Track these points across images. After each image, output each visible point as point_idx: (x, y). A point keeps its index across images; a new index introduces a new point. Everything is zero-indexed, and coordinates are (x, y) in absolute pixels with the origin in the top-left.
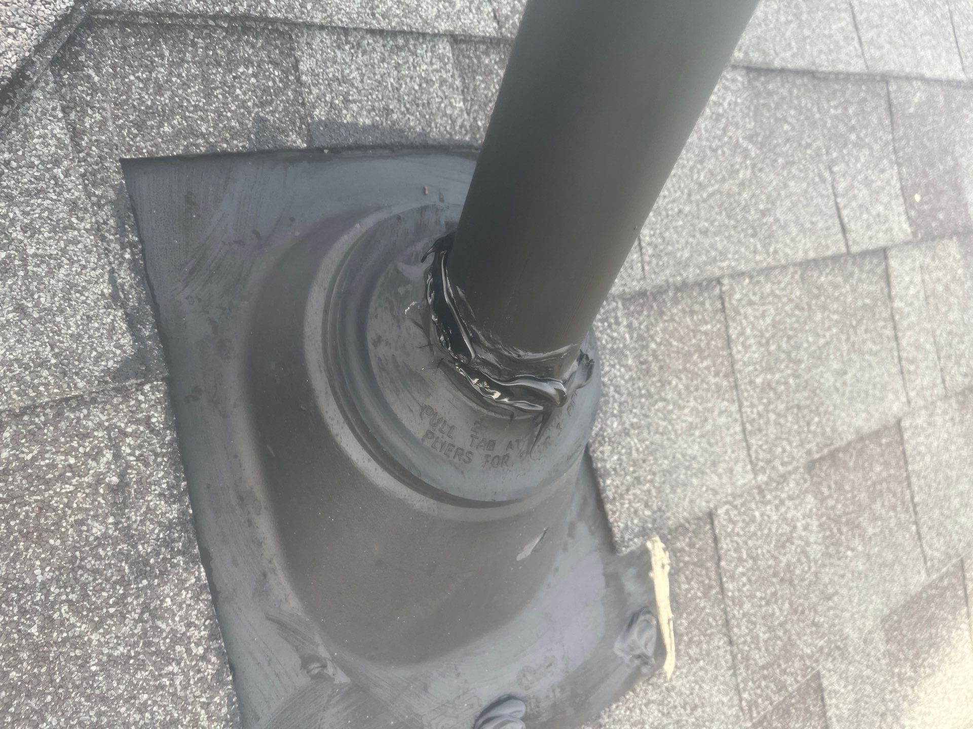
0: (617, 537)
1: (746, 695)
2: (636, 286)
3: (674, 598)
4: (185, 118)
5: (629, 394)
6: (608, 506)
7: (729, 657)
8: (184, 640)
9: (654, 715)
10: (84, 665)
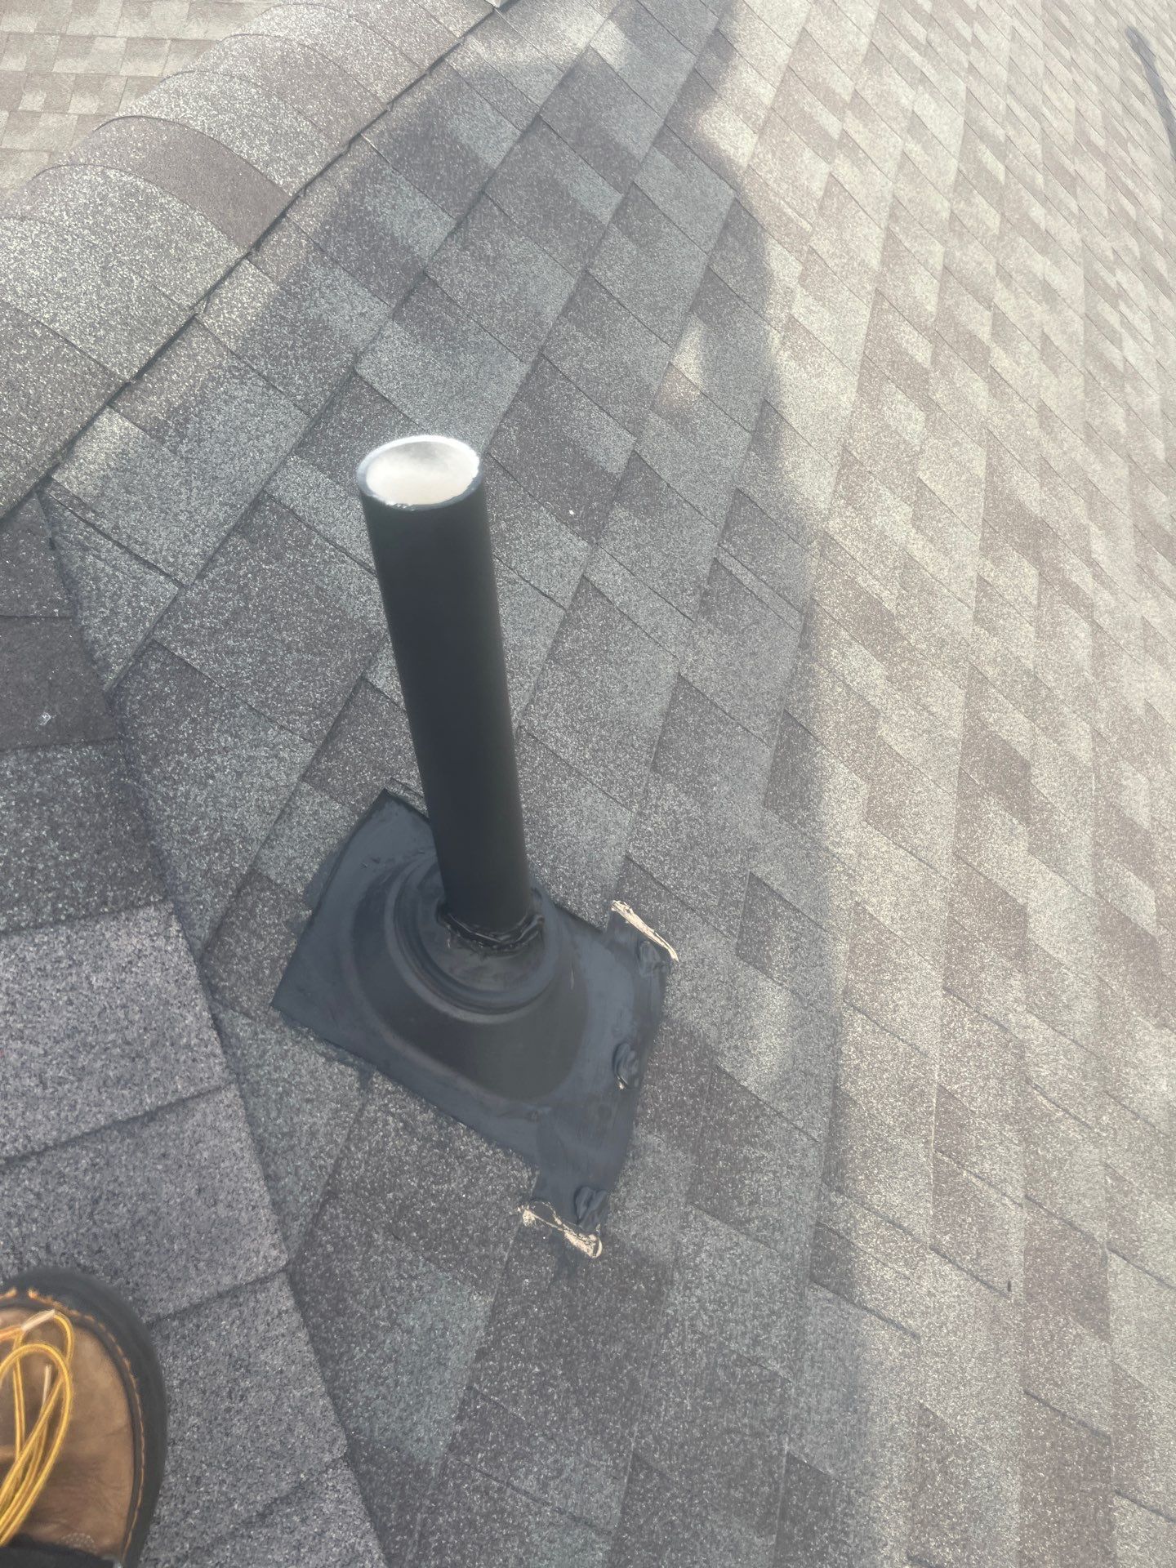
0: (597, 925)
1: (723, 928)
3: (647, 921)
4: (266, 959)
6: (580, 915)
7: (698, 918)
8: (481, 1155)
9: (686, 985)
10: (460, 1199)
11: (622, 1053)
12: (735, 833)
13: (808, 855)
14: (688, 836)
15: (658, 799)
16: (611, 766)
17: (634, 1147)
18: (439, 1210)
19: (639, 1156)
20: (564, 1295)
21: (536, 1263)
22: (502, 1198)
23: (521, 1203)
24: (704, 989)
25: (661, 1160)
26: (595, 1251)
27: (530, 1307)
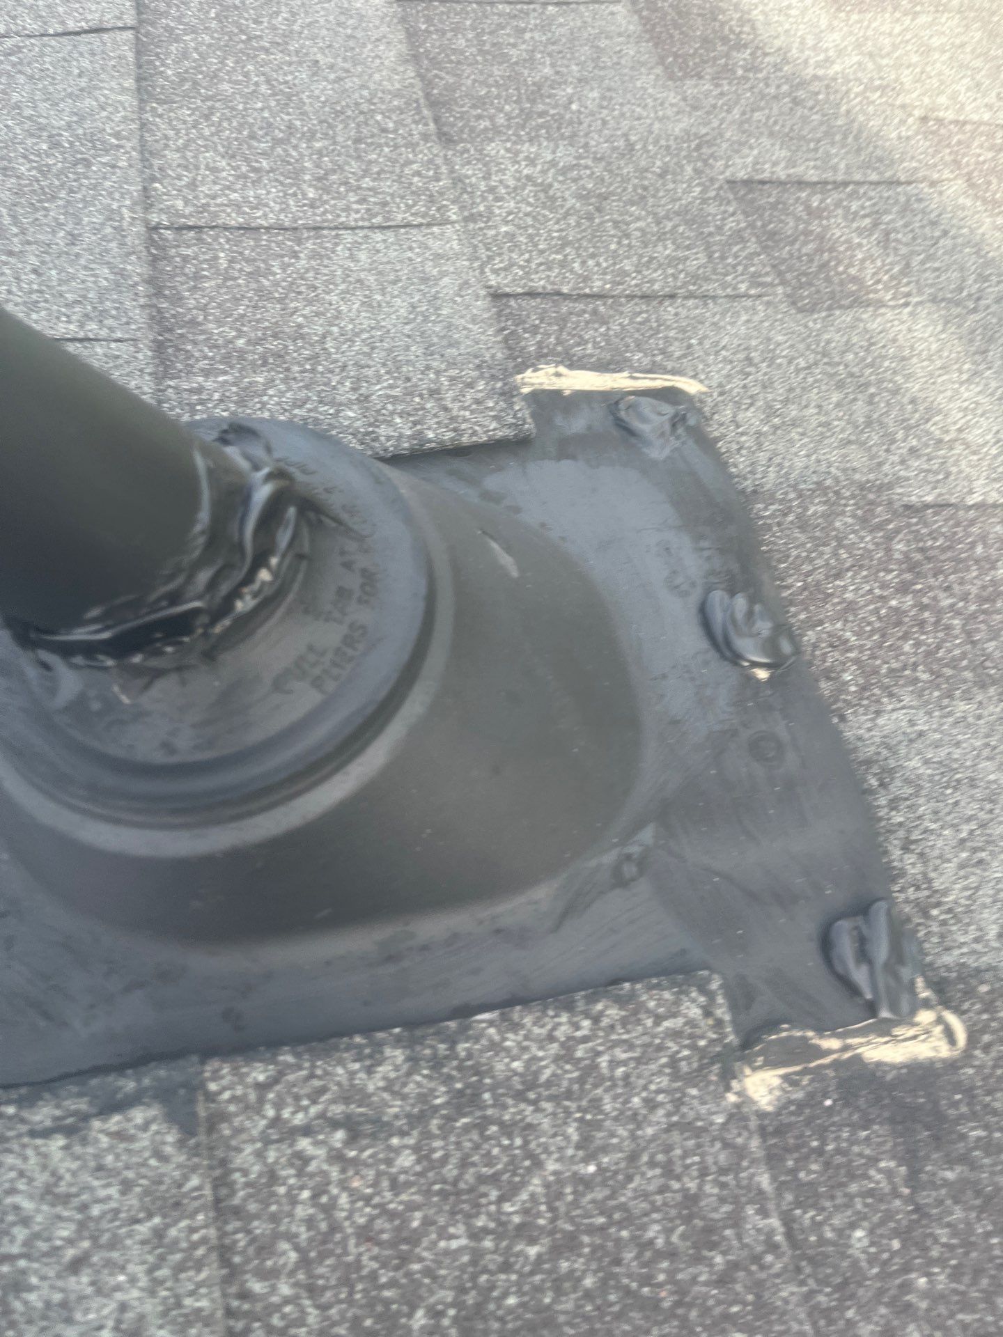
0: (509, 433)
1: (743, 288)
2: (145, 354)
3: (601, 365)
5: (307, 387)
6: (465, 440)
7: (690, 303)
8: (569, 1045)
9: (751, 418)
10: (585, 1183)
11: (718, 617)
12: (656, 142)
13: (796, 102)
14: (579, 197)
15: (487, 177)
16: (367, 182)
17: (869, 762)
18: (556, 1251)
19: (892, 771)
20: (958, 1191)
21: (852, 1177)
22: (678, 1103)
23: (728, 1076)
24: (786, 402)
25: (937, 745)
26: (949, 1034)
27: (906, 1287)
